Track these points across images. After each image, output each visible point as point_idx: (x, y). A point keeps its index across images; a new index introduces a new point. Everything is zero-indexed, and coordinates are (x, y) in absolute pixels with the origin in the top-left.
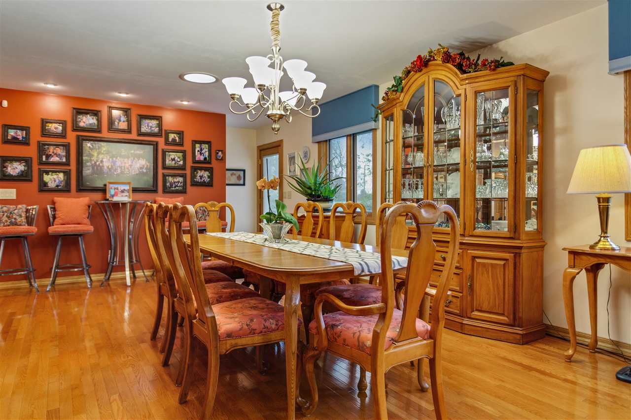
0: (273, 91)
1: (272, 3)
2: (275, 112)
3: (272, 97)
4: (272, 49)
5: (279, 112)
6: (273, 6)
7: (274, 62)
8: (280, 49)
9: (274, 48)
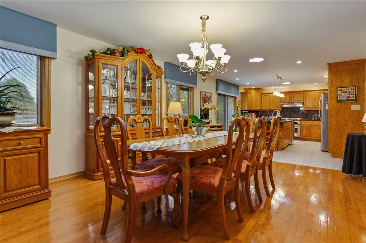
0: (202, 60)
1: (203, 16)
2: (203, 70)
3: (202, 64)
4: (203, 39)
5: (205, 70)
6: (203, 17)
7: (203, 45)
8: (206, 39)
9: (204, 38)
